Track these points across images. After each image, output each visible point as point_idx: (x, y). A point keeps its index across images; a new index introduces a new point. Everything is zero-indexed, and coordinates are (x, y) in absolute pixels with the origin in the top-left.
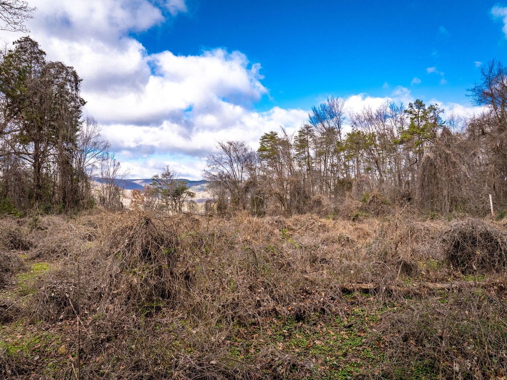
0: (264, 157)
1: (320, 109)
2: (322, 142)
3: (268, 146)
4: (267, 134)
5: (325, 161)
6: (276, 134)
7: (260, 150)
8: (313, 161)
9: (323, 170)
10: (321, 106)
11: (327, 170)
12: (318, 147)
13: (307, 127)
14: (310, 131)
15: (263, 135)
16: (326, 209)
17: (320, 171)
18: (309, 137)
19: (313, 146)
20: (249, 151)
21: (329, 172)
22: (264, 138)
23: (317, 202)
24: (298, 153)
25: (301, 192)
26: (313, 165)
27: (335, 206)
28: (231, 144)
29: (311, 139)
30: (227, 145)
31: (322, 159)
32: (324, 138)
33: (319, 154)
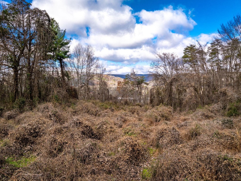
0: (186, 62)
1: (227, 25)
2: (228, 49)
3: (189, 54)
4: (188, 47)
5: (230, 62)
6: (194, 46)
7: (184, 57)
8: (221, 63)
9: (229, 68)
10: (228, 23)
11: (232, 68)
12: (225, 53)
13: (217, 40)
14: (219, 43)
15: (186, 47)
16: (230, 98)
17: (226, 69)
18: (218, 47)
19: (221, 52)
20: (176, 58)
21: (233, 69)
22: (186, 49)
23: (223, 93)
24: (211, 58)
25: (211, 85)
26: (221, 65)
27: (238, 96)
28: (165, 55)
29: (220, 48)
30: (163, 56)
31: (228, 61)
32: (229, 47)
33: (226, 58)
